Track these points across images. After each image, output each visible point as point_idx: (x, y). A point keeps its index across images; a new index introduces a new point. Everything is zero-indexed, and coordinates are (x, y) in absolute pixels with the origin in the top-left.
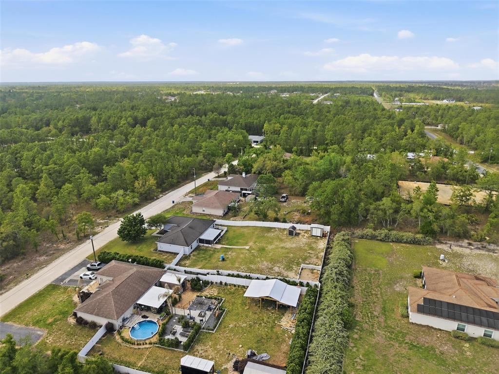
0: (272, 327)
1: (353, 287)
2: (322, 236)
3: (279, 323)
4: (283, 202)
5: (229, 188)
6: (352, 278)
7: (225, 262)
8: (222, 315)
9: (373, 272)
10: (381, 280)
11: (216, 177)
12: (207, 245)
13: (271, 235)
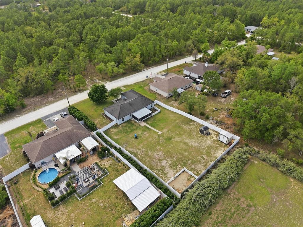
0: (117, 218)
1: (210, 214)
2: (227, 144)
3: (124, 217)
4: (223, 97)
5: (191, 73)
6: (217, 203)
7: (136, 140)
8: (96, 187)
9: (244, 206)
10: (245, 220)
11: (193, 61)
12: (136, 121)
13: (186, 127)
